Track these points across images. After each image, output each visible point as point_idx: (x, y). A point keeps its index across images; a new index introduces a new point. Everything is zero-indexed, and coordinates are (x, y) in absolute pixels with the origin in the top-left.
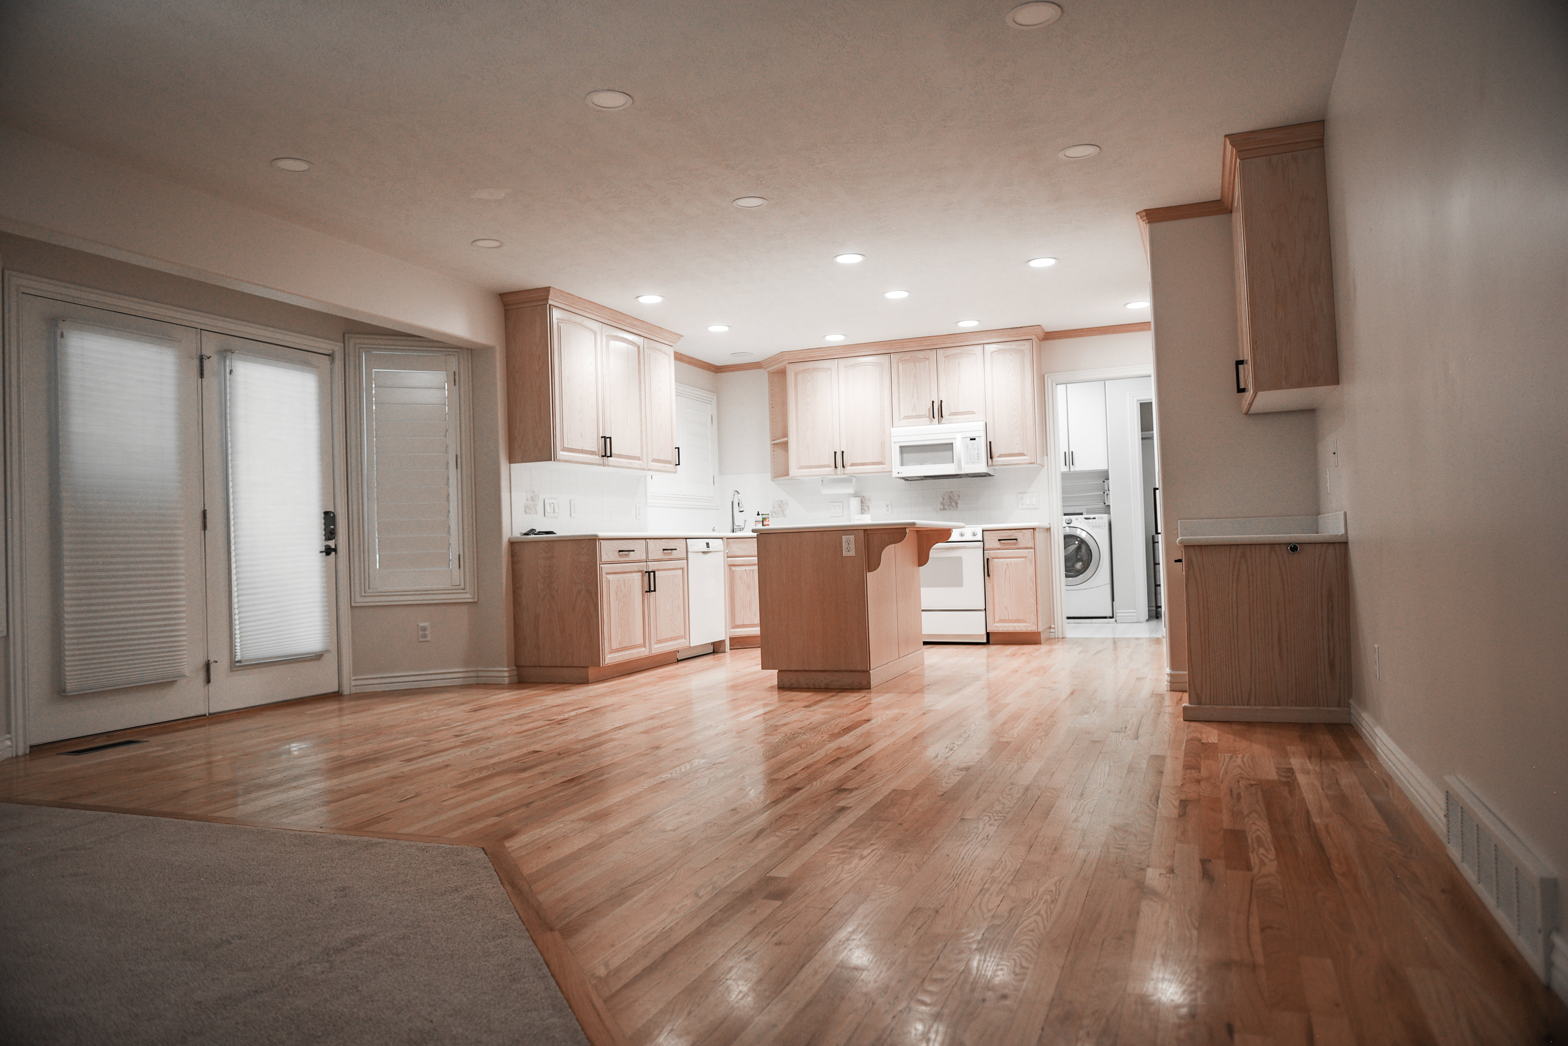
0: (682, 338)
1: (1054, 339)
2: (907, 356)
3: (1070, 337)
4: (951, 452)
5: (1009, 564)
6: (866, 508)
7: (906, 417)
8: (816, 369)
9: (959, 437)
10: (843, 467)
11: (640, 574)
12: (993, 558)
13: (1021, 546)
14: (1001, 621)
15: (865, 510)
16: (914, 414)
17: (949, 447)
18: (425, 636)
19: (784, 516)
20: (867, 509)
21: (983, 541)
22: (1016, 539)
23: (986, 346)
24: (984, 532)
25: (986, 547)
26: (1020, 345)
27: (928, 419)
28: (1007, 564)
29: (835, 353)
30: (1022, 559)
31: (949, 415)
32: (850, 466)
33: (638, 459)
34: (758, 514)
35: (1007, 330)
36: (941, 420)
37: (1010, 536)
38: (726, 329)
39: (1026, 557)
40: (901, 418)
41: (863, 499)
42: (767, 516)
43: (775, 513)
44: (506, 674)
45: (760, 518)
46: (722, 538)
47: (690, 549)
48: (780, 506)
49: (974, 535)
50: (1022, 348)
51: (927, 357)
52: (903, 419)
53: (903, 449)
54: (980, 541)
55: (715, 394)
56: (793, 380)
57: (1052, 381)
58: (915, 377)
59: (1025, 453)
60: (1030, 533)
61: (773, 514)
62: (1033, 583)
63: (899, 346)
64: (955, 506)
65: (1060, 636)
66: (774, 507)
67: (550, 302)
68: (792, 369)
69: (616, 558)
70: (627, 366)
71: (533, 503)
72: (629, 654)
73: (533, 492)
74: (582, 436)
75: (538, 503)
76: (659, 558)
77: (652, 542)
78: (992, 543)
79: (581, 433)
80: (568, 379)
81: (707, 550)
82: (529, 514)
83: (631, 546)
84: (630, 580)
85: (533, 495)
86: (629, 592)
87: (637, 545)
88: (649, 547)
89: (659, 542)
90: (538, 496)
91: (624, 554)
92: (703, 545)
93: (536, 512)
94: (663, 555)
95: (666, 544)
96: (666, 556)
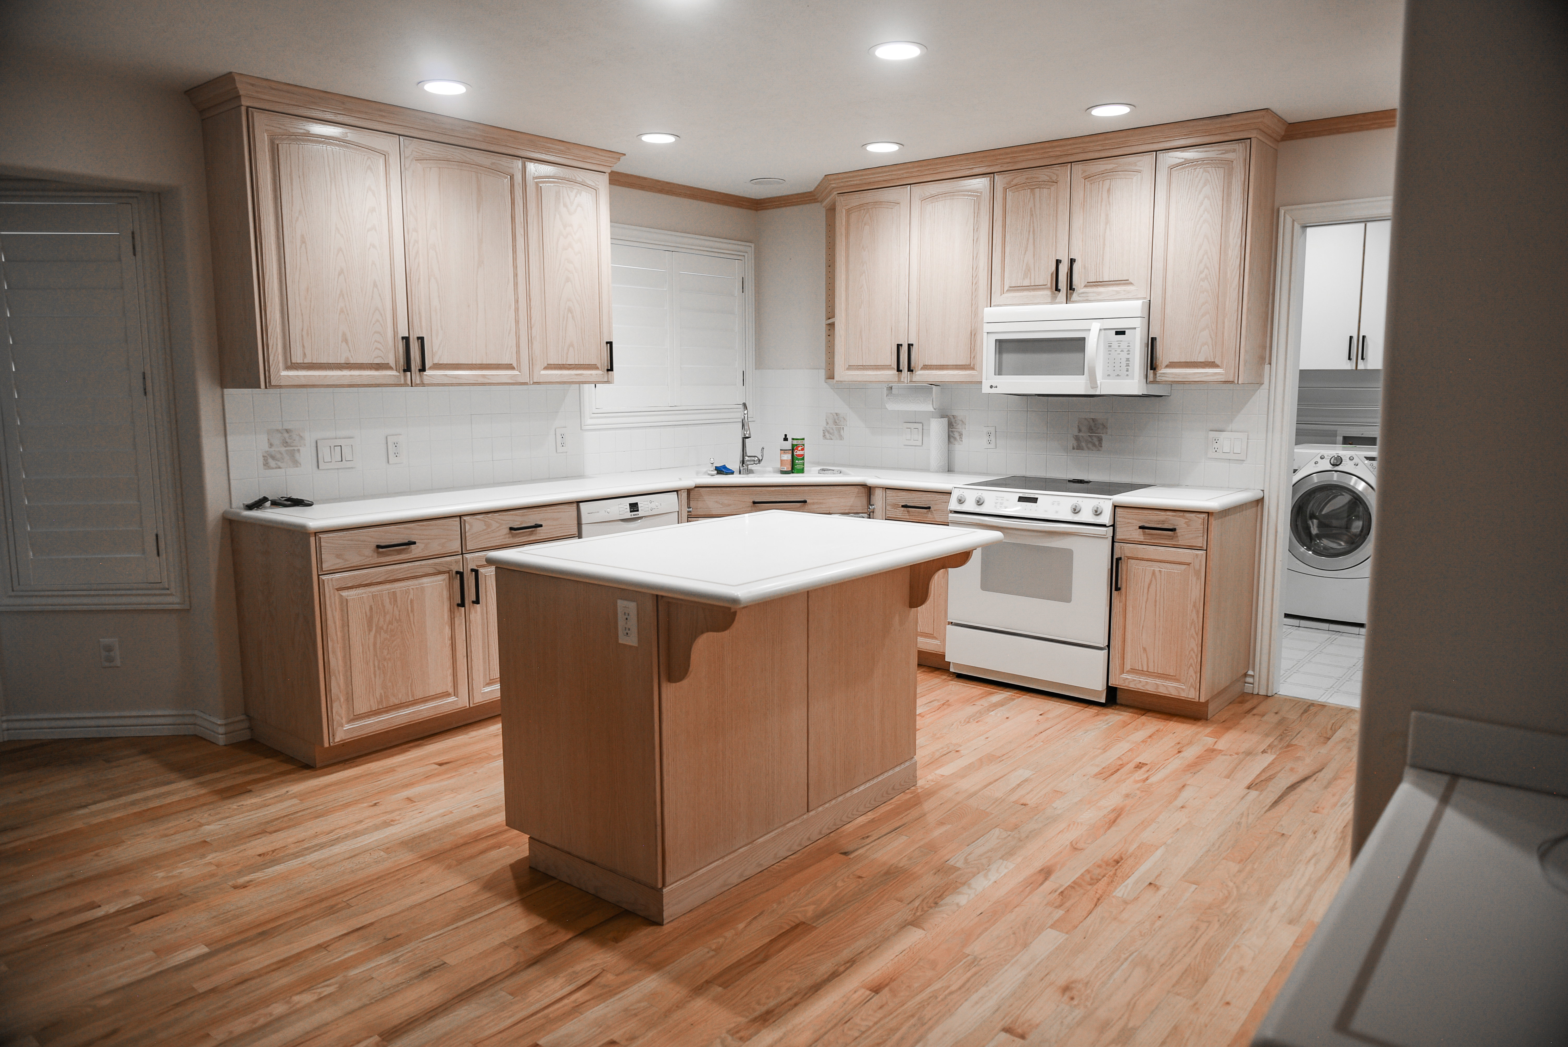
0: (623, 158)
1: (1306, 136)
2: (1021, 178)
3: (1339, 131)
4: (1082, 355)
5: (1157, 573)
6: (957, 435)
7: (1014, 289)
8: (877, 204)
9: (1096, 326)
10: (910, 370)
11: (446, 576)
12: (1129, 558)
13: (1180, 543)
14: (1133, 671)
15: (955, 439)
16: (1026, 283)
17: (1077, 345)
18: (110, 659)
19: (841, 438)
20: (958, 438)
21: (1113, 526)
22: (1174, 530)
23: (1161, 155)
24: (1118, 510)
25: (1118, 536)
26: (1227, 152)
27: (1048, 293)
28: (1154, 573)
29: (905, 175)
30: (1184, 567)
31: (1085, 286)
32: (922, 369)
33: (510, 367)
34: (786, 439)
35: (1201, 122)
36: (1071, 294)
37: (1163, 522)
38: (670, 139)
39: (1189, 564)
40: (1006, 288)
41: (953, 420)
42: (799, 442)
43: (828, 432)
44: (221, 730)
45: (788, 445)
46: (677, 491)
47: (584, 521)
48: (835, 423)
49: (1097, 513)
50: (1230, 156)
51: (1054, 179)
52: (1007, 291)
53: (1003, 346)
54: (1104, 526)
55: (753, 245)
56: (844, 223)
57: (1293, 221)
58: (1032, 215)
59: (1218, 362)
60: (1200, 521)
61: (826, 433)
62: (1198, 612)
63: (1008, 160)
64: (1097, 443)
65: (1263, 692)
66: (827, 423)
67: (245, 102)
68: (843, 204)
69: (366, 560)
70: (478, 212)
71: (287, 448)
72: (409, 714)
73: (287, 431)
74: (345, 340)
75: (301, 449)
76: (497, 544)
77: (479, 519)
78: (1129, 530)
79: (344, 334)
80: (303, 242)
81: (631, 515)
82: (276, 468)
83: (413, 534)
84: (411, 591)
85: (286, 435)
86: (408, 612)
87: (434, 529)
88: (469, 529)
89: (499, 517)
90: (301, 437)
91: (391, 551)
92: (621, 509)
93: (296, 463)
94: (509, 538)
95: (519, 519)
96: (520, 539)
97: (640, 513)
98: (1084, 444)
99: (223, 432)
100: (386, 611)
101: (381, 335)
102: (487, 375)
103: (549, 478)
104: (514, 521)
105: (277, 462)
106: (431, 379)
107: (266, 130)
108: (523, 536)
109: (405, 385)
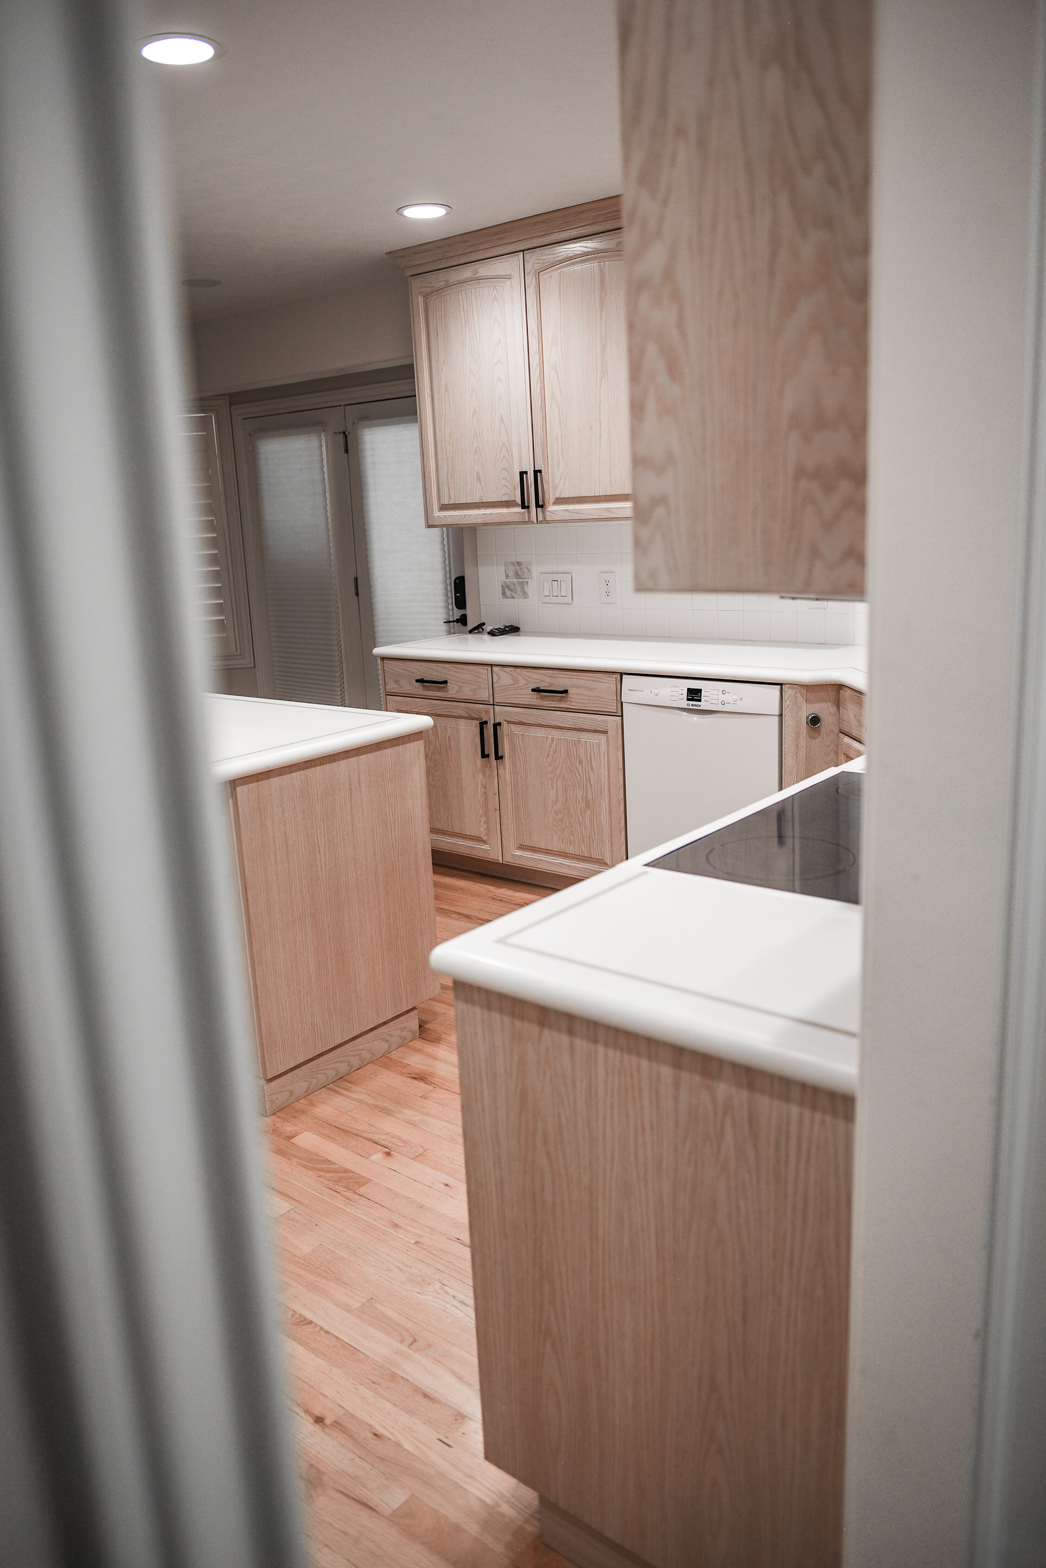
47: (624, 699)
67: (407, 273)
69: (414, 691)
71: (518, 580)
72: (450, 843)
73: (519, 564)
74: (479, 480)
75: (529, 581)
76: (525, 703)
77: (506, 672)
79: (478, 474)
80: (447, 390)
81: (688, 705)
82: (511, 598)
83: (449, 675)
84: (449, 729)
85: (518, 568)
86: (447, 748)
87: (465, 673)
88: (497, 680)
89: (527, 674)
90: (529, 570)
91: (433, 686)
92: (673, 694)
93: (525, 595)
94: (537, 698)
95: (548, 680)
96: (548, 702)
97: (703, 705)
100: (430, 740)
101: (508, 471)
102: (612, 508)
103: (796, 642)
104: (542, 681)
105: (512, 592)
106: (552, 515)
107: (420, 293)
108: (553, 701)
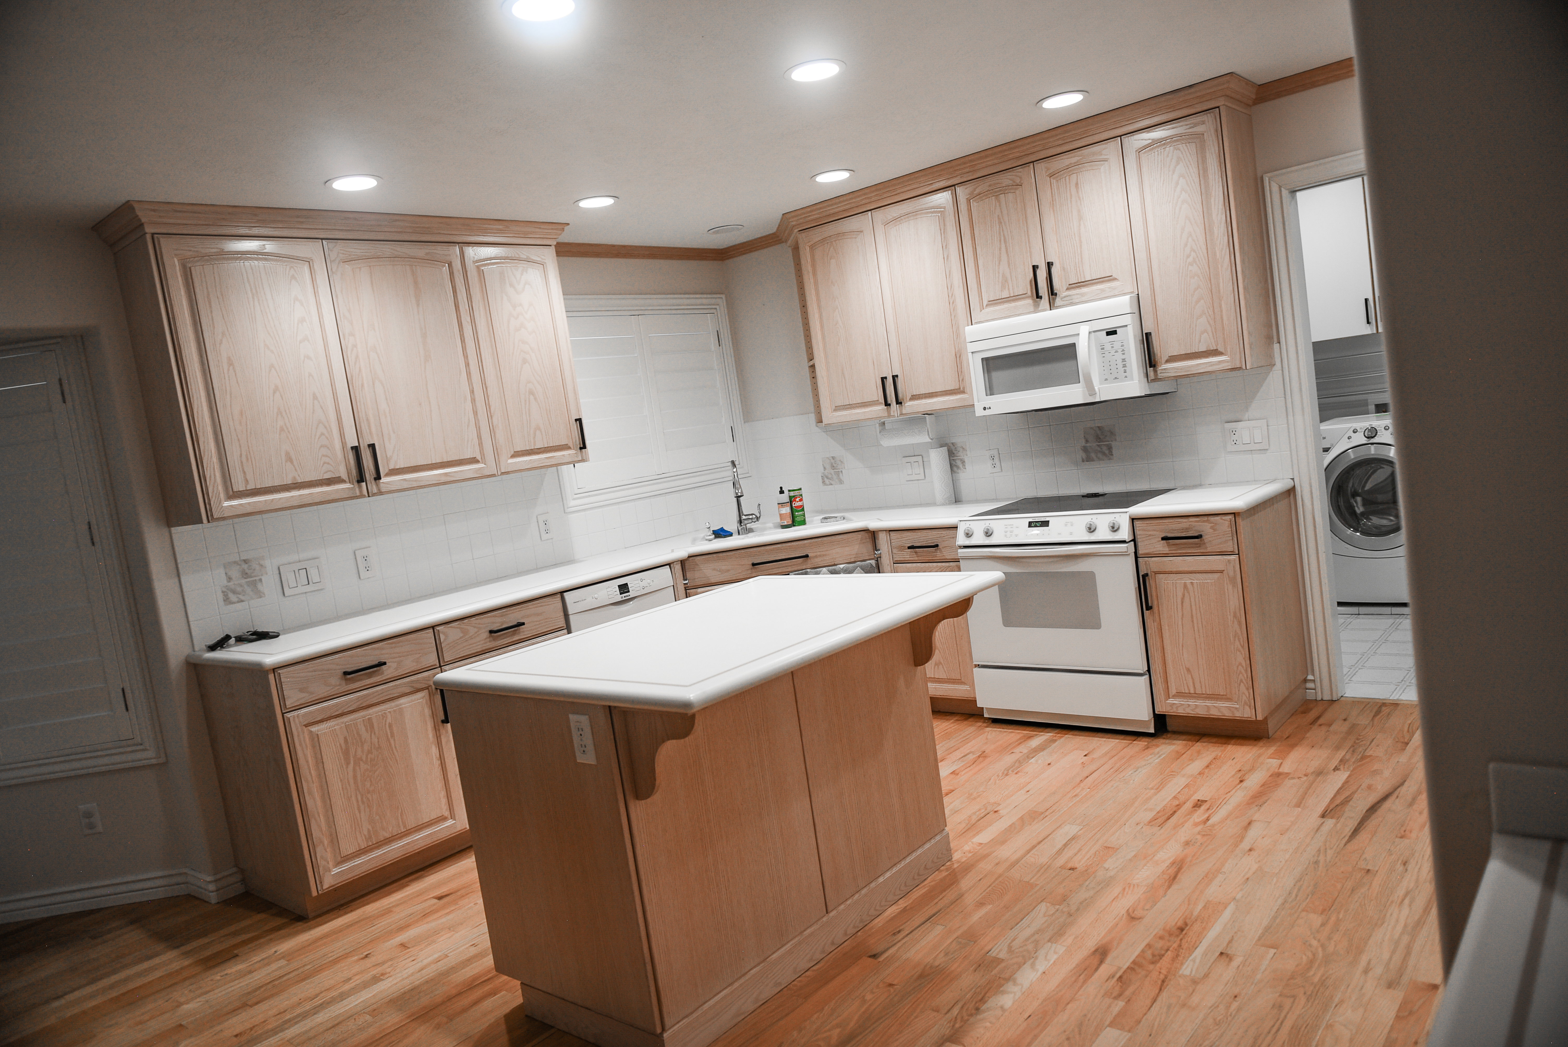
0: (566, 228)
1: (1279, 95)
2: (983, 186)
3: (1314, 85)
4: (1075, 362)
5: (1189, 586)
6: (959, 463)
7: (993, 302)
8: (841, 235)
9: (1084, 330)
10: (898, 402)
11: (424, 693)
12: (1156, 573)
13: (1209, 549)
14: (1179, 695)
15: (958, 467)
16: (1005, 294)
17: (1068, 352)
18: (91, 826)
19: (841, 482)
20: (961, 466)
21: (1134, 540)
22: (1199, 537)
23: (1126, 140)
24: (1136, 523)
25: (1141, 551)
26: (1195, 125)
27: (1029, 301)
28: (1185, 586)
29: (864, 202)
30: (1216, 576)
31: (1068, 289)
32: (911, 399)
33: (474, 461)
34: (782, 492)
35: (1163, 99)
36: (1054, 300)
37: (1187, 529)
38: (609, 201)
39: (1222, 572)
40: (985, 303)
41: (953, 448)
42: (796, 493)
43: (827, 478)
44: (212, 887)
45: (785, 498)
46: (669, 564)
47: (571, 611)
48: (833, 467)
49: (1114, 529)
50: (1199, 129)
51: (1018, 181)
52: (987, 305)
53: (991, 364)
54: (1124, 542)
55: (723, 296)
56: (809, 260)
57: (1280, 187)
58: (1000, 223)
59: (1221, 349)
60: (1227, 523)
61: (825, 479)
62: (1240, 623)
63: (967, 170)
64: (1107, 452)
65: (1327, 697)
66: (825, 468)
67: (149, 229)
68: (805, 241)
69: (334, 690)
70: (418, 305)
71: (248, 580)
72: (403, 846)
73: (245, 561)
74: (289, 459)
75: (263, 578)
76: (478, 650)
77: (454, 627)
78: (1151, 544)
79: (287, 454)
80: (230, 363)
81: (622, 598)
82: (238, 602)
83: (382, 654)
84: (389, 715)
85: (245, 566)
86: (388, 738)
87: (405, 645)
88: (445, 639)
89: (477, 621)
90: (262, 566)
91: (360, 675)
92: (609, 593)
93: (260, 594)
94: (490, 641)
95: (499, 620)
96: (502, 641)
97: (632, 594)
98: (1093, 455)
99: (175, 572)
100: (363, 740)
101: (328, 448)
102: (450, 473)
103: (537, 569)
104: (493, 623)
105: (238, 595)
106: (388, 486)
107: (176, 255)
108: (505, 638)
109: (362, 496)
